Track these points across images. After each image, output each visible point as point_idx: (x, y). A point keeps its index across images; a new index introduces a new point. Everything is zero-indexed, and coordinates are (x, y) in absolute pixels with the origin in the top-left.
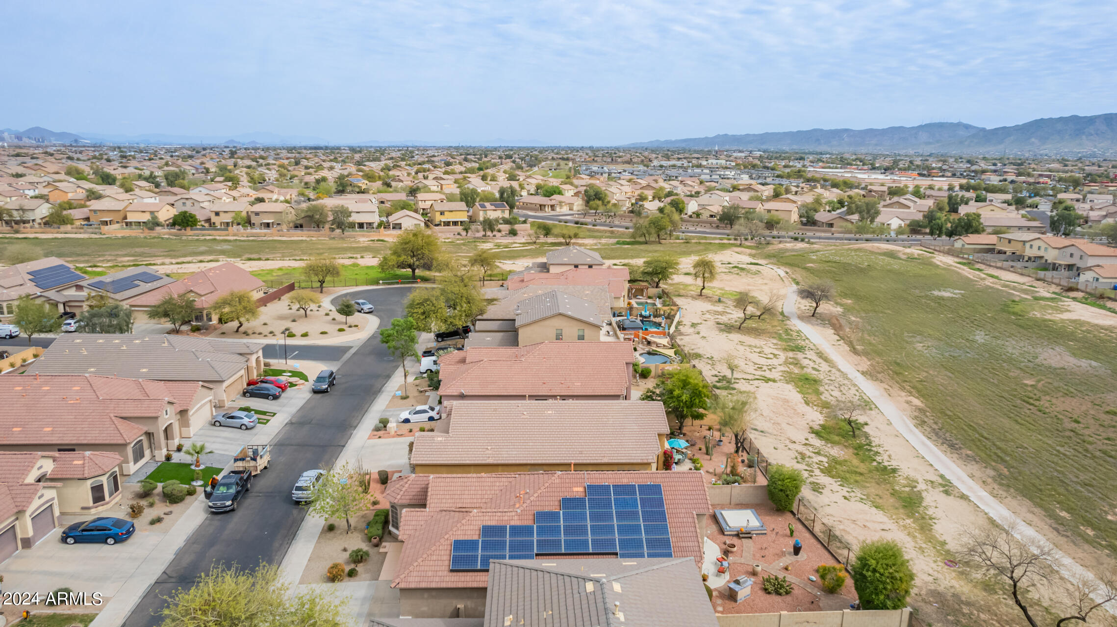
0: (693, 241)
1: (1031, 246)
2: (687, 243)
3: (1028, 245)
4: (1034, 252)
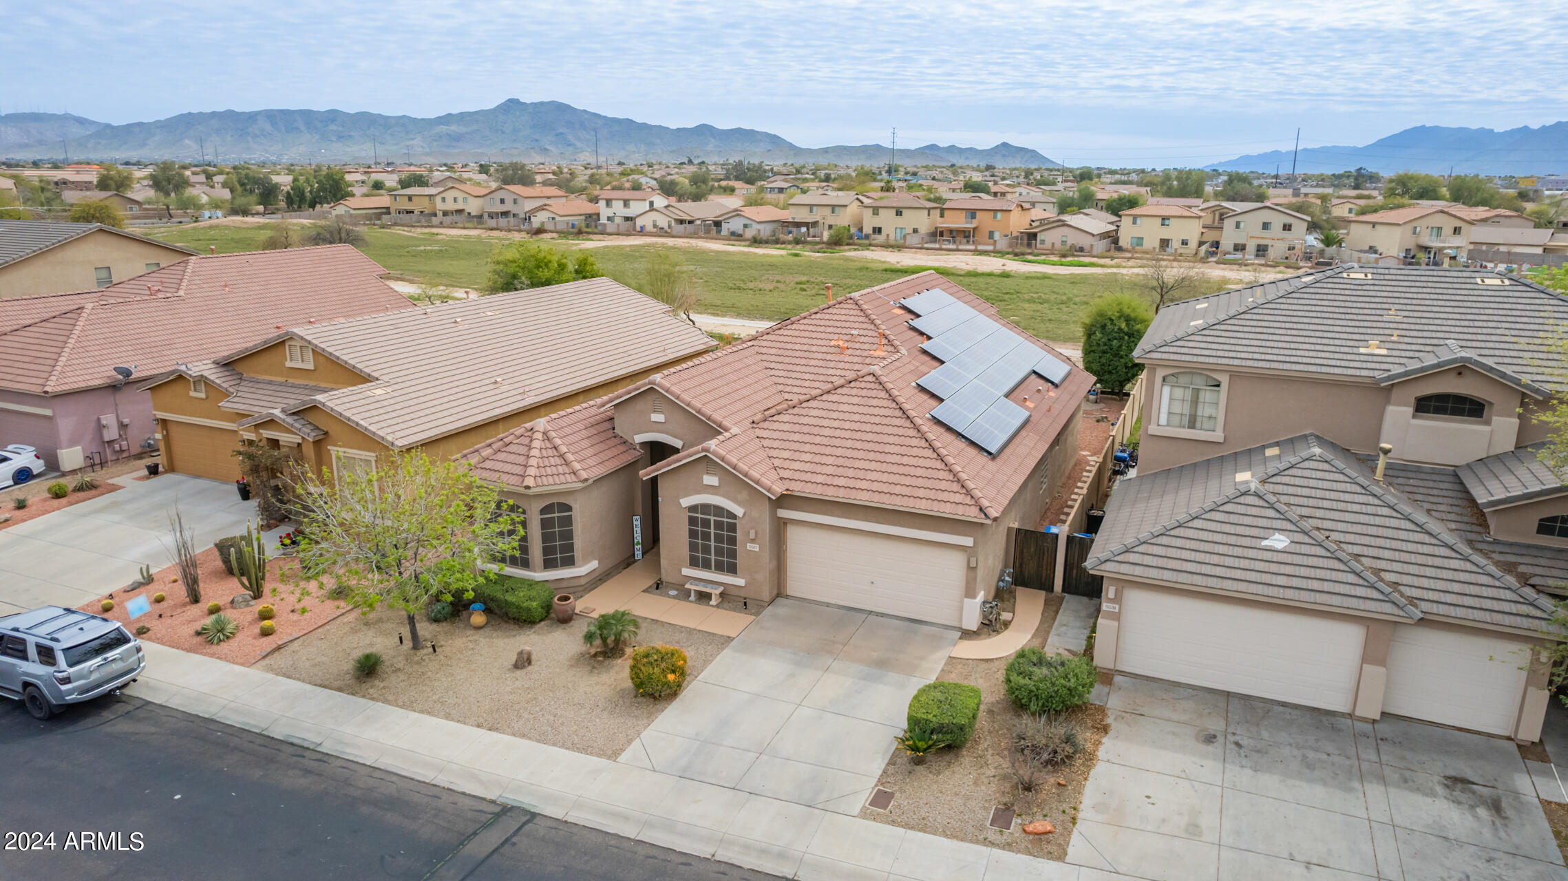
1: (444, 199)
3: (438, 200)
4: (450, 206)
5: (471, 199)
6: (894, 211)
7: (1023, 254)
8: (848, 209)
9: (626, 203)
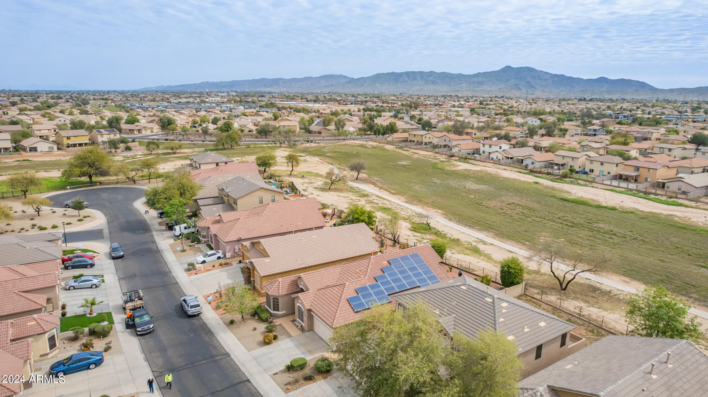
0: (252, 146)
1: (426, 137)
2: (248, 147)
3: (424, 137)
4: (427, 140)
5: (435, 138)
6: (600, 163)
7: (650, 194)
8: (580, 160)
9: (490, 146)
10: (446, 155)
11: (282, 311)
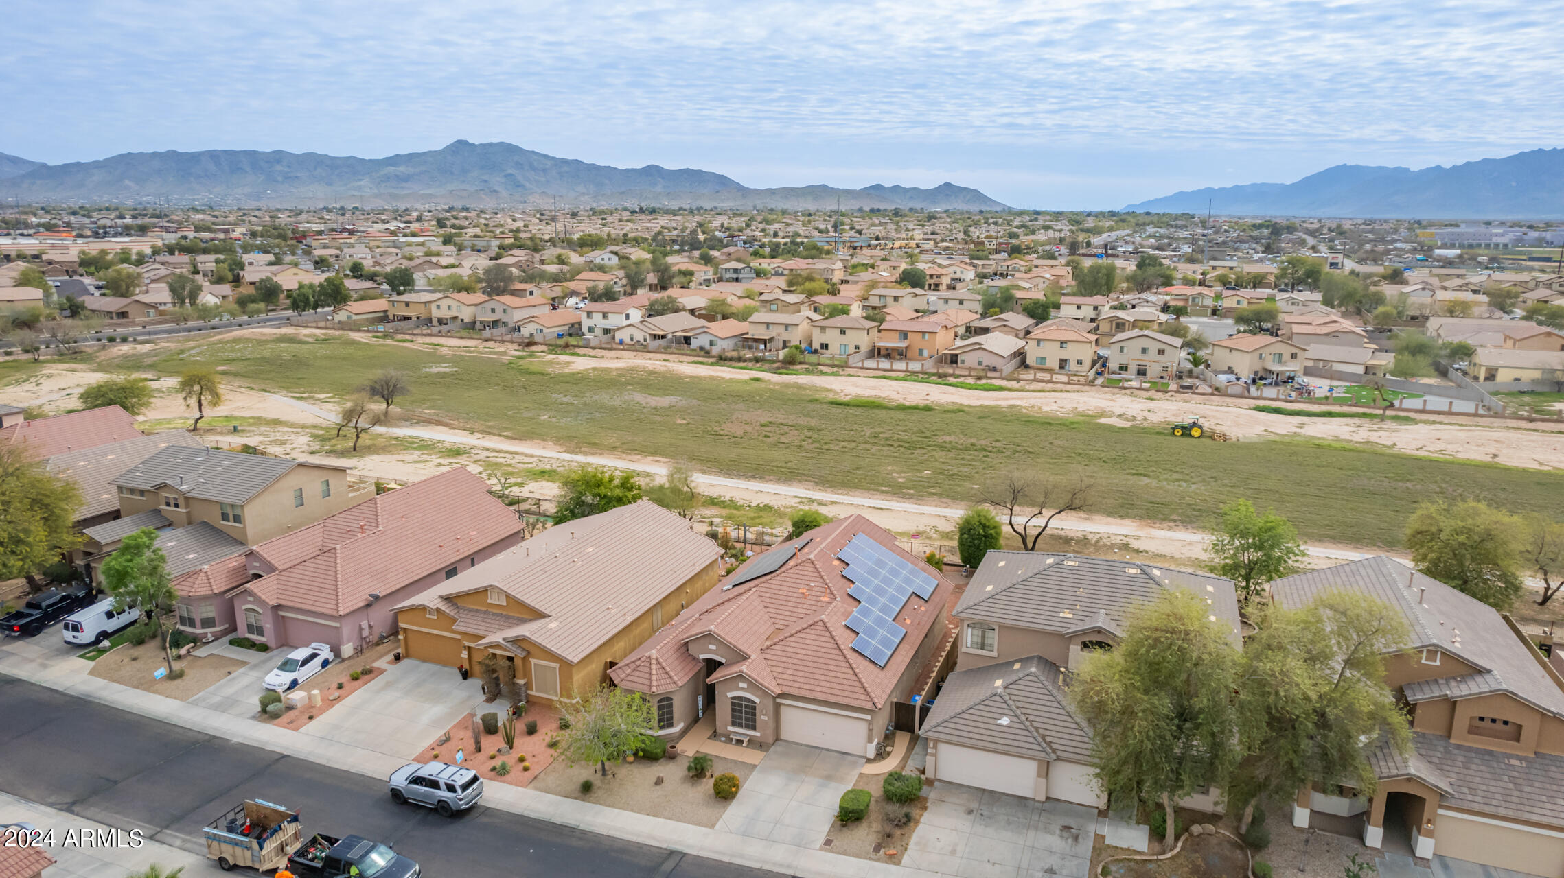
4: (444, 313)
5: (464, 308)
6: (839, 331)
7: (946, 375)
8: (800, 328)
9: (605, 316)
10: (512, 342)
11: (678, 724)
